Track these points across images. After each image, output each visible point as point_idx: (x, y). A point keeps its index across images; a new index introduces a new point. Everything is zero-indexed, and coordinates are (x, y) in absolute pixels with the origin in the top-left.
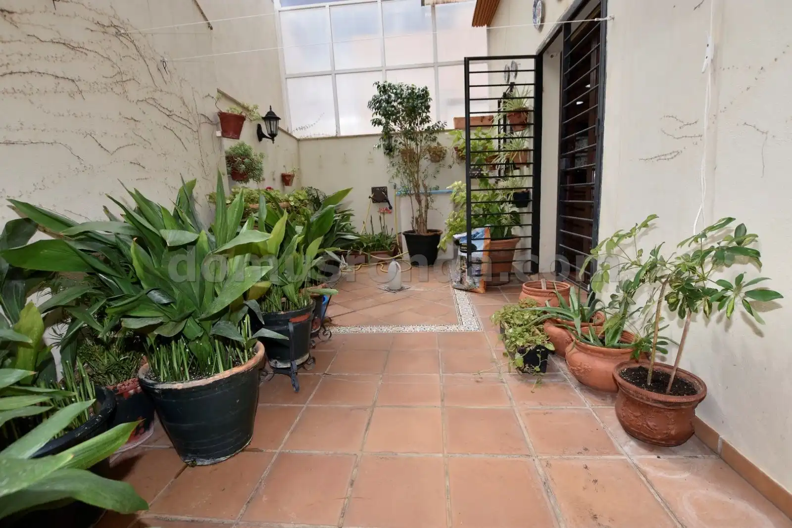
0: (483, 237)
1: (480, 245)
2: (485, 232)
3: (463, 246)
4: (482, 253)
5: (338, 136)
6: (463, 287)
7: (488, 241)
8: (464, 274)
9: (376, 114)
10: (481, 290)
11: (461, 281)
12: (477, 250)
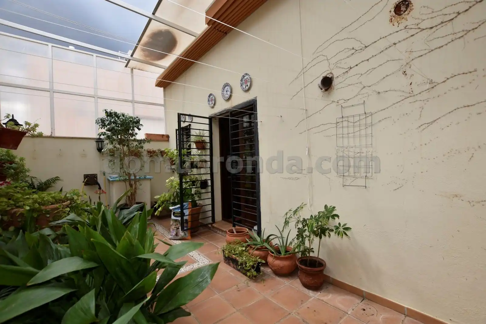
0: (187, 208)
1: (187, 212)
2: (188, 205)
3: (176, 213)
4: (188, 216)
5: (53, 135)
6: (178, 238)
7: (191, 209)
8: (178, 230)
9: (102, 129)
10: (189, 237)
11: (176, 235)
12: (185, 215)
